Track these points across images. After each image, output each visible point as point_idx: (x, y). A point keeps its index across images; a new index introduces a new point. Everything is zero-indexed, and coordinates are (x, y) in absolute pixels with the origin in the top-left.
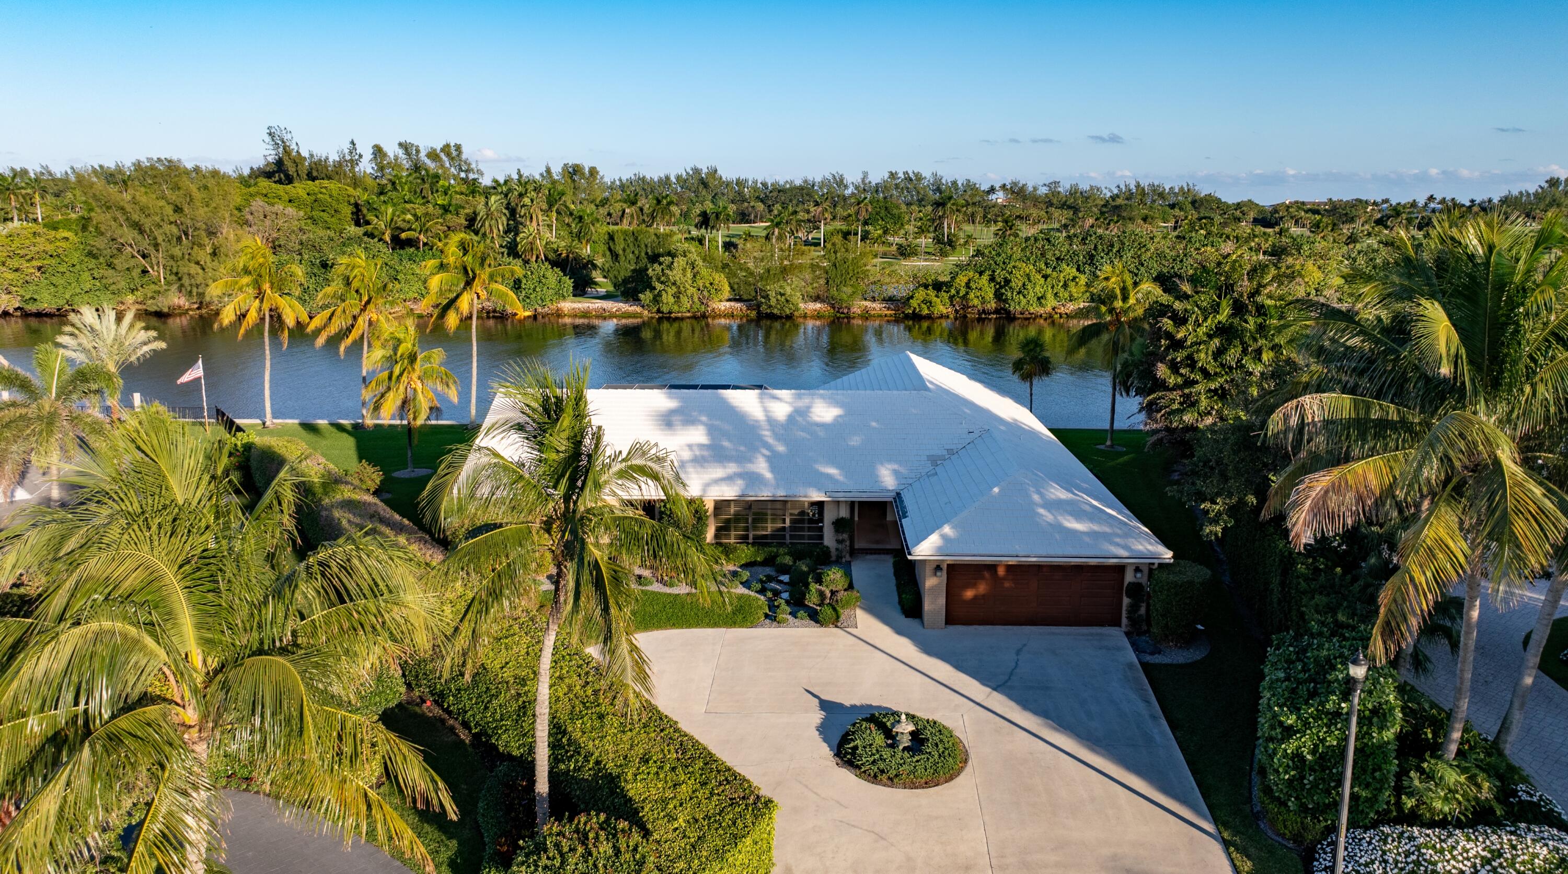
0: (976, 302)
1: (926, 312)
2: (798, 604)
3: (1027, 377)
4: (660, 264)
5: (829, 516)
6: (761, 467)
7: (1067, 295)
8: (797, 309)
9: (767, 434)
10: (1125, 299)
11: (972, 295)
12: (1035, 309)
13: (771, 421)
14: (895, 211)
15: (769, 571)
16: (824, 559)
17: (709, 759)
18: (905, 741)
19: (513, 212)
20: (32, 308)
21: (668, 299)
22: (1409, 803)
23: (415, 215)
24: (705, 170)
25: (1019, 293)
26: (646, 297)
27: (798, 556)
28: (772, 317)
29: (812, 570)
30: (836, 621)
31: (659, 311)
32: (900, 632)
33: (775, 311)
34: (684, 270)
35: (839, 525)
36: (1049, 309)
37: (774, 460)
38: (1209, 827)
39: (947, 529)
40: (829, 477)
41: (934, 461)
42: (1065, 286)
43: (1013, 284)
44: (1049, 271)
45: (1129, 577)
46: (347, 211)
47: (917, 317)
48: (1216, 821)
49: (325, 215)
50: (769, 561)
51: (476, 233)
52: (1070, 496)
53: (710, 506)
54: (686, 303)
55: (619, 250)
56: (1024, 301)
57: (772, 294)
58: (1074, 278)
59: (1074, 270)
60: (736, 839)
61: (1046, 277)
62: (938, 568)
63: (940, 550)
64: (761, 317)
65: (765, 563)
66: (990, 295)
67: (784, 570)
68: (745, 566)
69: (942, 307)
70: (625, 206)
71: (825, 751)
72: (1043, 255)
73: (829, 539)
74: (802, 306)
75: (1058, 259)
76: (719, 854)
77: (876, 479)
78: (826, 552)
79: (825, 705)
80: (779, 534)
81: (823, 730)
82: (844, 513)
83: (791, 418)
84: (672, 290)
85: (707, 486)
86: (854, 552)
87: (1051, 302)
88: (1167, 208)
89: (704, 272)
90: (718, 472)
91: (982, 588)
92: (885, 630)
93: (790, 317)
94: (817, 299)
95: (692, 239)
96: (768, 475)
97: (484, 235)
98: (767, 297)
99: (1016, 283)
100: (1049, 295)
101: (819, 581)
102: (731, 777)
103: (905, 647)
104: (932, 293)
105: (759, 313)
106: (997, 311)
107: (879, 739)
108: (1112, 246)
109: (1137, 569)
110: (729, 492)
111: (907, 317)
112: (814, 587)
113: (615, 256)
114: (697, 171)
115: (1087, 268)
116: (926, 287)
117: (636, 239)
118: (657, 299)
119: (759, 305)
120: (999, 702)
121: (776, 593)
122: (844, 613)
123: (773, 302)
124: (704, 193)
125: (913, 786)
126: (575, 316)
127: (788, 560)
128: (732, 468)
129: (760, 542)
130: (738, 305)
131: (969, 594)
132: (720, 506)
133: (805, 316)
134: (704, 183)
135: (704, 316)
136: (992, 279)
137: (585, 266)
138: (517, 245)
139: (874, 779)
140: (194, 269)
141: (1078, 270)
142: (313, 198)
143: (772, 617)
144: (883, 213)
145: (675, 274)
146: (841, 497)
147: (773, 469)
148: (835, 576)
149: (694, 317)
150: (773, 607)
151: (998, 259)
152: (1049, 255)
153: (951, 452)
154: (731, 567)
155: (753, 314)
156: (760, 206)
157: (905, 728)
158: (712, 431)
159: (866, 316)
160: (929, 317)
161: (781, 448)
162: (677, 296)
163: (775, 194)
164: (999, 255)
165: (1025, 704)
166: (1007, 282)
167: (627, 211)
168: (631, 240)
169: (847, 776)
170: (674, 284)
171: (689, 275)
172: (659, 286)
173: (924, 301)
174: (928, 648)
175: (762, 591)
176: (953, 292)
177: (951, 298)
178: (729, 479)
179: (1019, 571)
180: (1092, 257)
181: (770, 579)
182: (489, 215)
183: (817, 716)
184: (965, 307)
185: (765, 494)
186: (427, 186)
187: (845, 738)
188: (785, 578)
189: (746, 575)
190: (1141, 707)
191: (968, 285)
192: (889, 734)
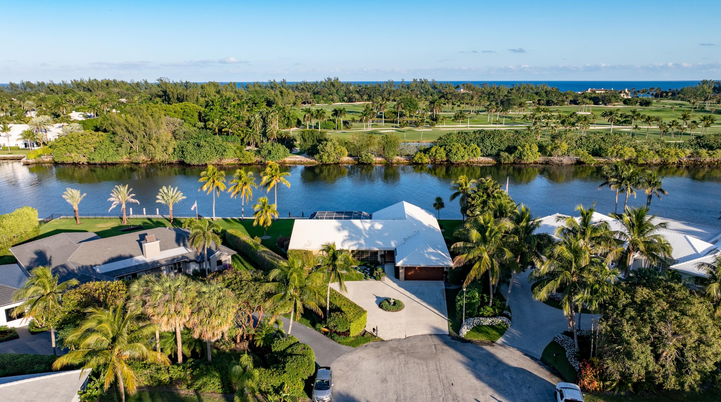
0: (439, 158)
1: (420, 162)
2: (371, 275)
3: (438, 208)
4: (322, 144)
5: (379, 254)
6: (362, 241)
7: (473, 155)
8: (373, 161)
9: (364, 233)
10: (466, 185)
11: (437, 156)
12: (460, 161)
13: (365, 229)
14: (414, 103)
15: (365, 267)
16: (377, 264)
17: (355, 305)
18: (392, 304)
19: (264, 119)
20: (92, 162)
21: (325, 158)
22: (481, 313)
23: (227, 122)
24: (333, 79)
25: (455, 155)
26: (317, 156)
27: (372, 264)
28: (364, 164)
29: (375, 267)
30: (380, 279)
31: (322, 162)
32: (394, 282)
33: (365, 162)
34: (331, 146)
35: (382, 256)
36: (466, 160)
37: (365, 239)
38: (447, 318)
39: (404, 259)
40: (379, 244)
41: (405, 240)
42: (472, 151)
43: (452, 151)
44: (466, 146)
45: (445, 270)
46: (196, 115)
47: (417, 164)
48: (449, 317)
49: (188, 118)
50: (365, 265)
51: (251, 128)
52: (434, 251)
53: (350, 251)
54: (332, 159)
55: (306, 138)
56: (456, 158)
57: (363, 156)
58: (476, 148)
59: (476, 145)
60: (361, 316)
61: (465, 148)
62: (403, 268)
63: (403, 264)
64: (359, 163)
65: (364, 265)
66: (444, 155)
67: (368, 267)
68: (359, 266)
69: (426, 159)
70: (305, 113)
71: (377, 306)
72: (465, 139)
73: (379, 259)
74: (374, 159)
75: (470, 140)
76: (358, 318)
77: (391, 245)
78: (378, 262)
79: (377, 297)
80: (367, 258)
81: (376, 302)
82: (383, 253)
83: (370, 228)
84: (327, 154)
85: (349, 246)
86: (385, 262)
87: (466, 158)
88: (534, 95)
89: (338, 147)
90: (353, 243)
91: (412, 272)
92: (391, 282)
93: (370, 164)
94: (380, 156)
95: (330, 120)
96: (364, 244)
97: (254, 129)
98: (361, 157)
99: (454, 151)
100: (466, 155)
101: (376, 270)
102: (359, 307)
103: (395, 285)
104: (422, 154)
105: (358, 162)
106: (447, 161)
107: (387, 303)
108: (490, 136)
109: (447, 268)
110: (355, 248)
111: (413, 163)
112: (375, 272)
113: (305, 140)
114: (329, 79)
115: (481, 144)
116: (421, 151)
117: (313, 134)
118: (321, 158)
119: (359, 159)
120: (413, 297)
121: (367, 273)
122: (382, 278)
123: (364, 158)
124: (333, 89)
125: (393, 311)
126: (291, 164)
127: (369, 265)
128: (355, 242)
129: (362, 260)
130: (350, 159)
131: (410, 274)
132: (353, 251)
133: (376, 163)
134: (333, 84)
135: (338, 163)
136: (445, 149)
137: (292, 140)
138: (266, 133)
139: (386, 310)
140: (152, 148)
141: (478, 145)
142: (183, 110)
143: (366, 278)
144: (409, 103)
145: (328, 148)
146: (382, 249)
147: (365, 242)
148: (380, 269)
149: (335, 164)
150: (366, 276)
151: (448, 141)
152: (467, 139)
153: (409, 237)
154: (356, 266)
155: (356, 162)
156: (357, 96)
157: (392, 301)
158: (350, 232)
159: (398, 163)
160: (421, 164)
161: (367, 236)
162: (328, 156)
163: (364, 89)
164: (448, 139)
165: (418, 297)
166: (450, 150)
167: (307, 115)
168: (310, 134)
169: (381, 310)
170: (327, 152)
171: (333, 149)
172: (322, 153)
173: (420, 158)
174: (400, 286)
175: (363, 272)
176: (430, 154)
177: (430, 156)
178: (355, 245)
179: (420, 268)
180: (483, 140)
181: (365, 269)
182: (255, 121)
183: (375, 299)
184: (435, 159)
185: (364, 249)
186: (225, 103)
187: (380, 303)
188: (369, 269)
189: (359, 268)
190: (442, 297)
191: (436, 152)
192: (389, 302)
